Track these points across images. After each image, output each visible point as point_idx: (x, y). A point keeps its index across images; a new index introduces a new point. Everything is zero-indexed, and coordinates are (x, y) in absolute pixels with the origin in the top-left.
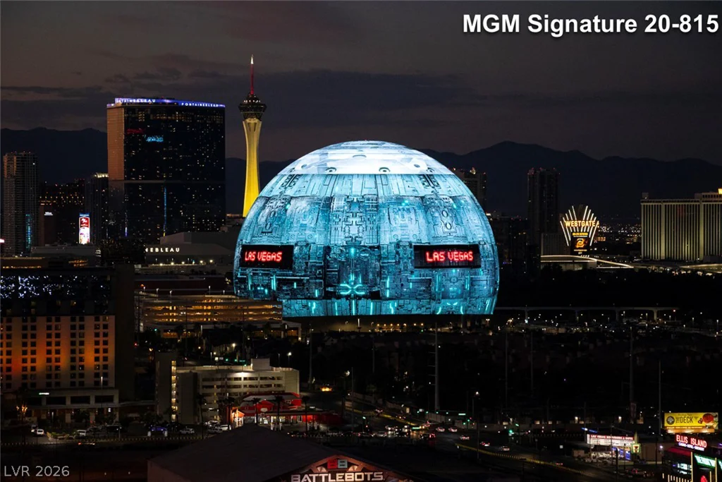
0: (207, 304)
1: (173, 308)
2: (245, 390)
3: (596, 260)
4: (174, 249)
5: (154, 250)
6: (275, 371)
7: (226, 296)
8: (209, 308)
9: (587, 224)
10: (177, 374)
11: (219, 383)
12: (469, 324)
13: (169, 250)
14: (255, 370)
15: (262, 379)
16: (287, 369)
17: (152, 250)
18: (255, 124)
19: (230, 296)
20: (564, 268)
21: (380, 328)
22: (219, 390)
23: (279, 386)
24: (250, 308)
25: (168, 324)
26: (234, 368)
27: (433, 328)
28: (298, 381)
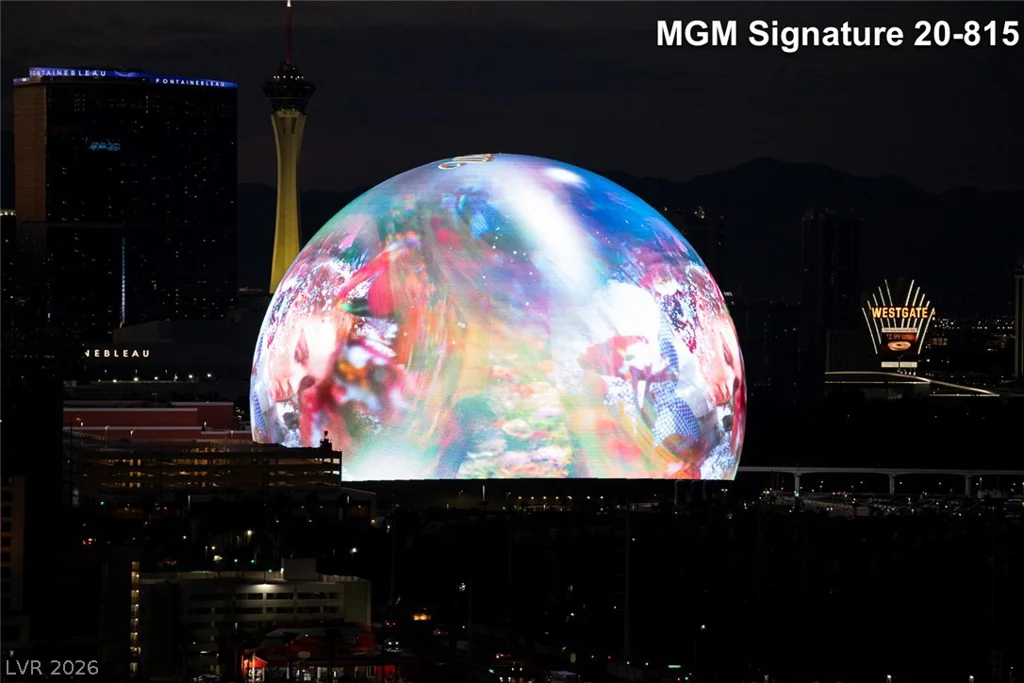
0: (200, 456)
1: (135, 462)
2: (270, 617)
3: (929, 381)
4: (140, 353)
5: (102, 353)
6: (325, 582)
7: (237, 441)
8: (205, 462)
9: (913, 314)
10: (140, 586)
11: (220, 604)
12: (688, 500)
13: (130, 353)
14: (289, 580)
15: (301, 596)
16: (349, 579)
17: (97, 353)
18: (294, 120)
19: (243, 441)
20: (867, 393)
21: (523, 504)
22: (221, 617)
23: (333, 609)
24: (280, 463)
25: (126, 492)
26: (249, 575)
27: (621, 504)
28: (369, 597)
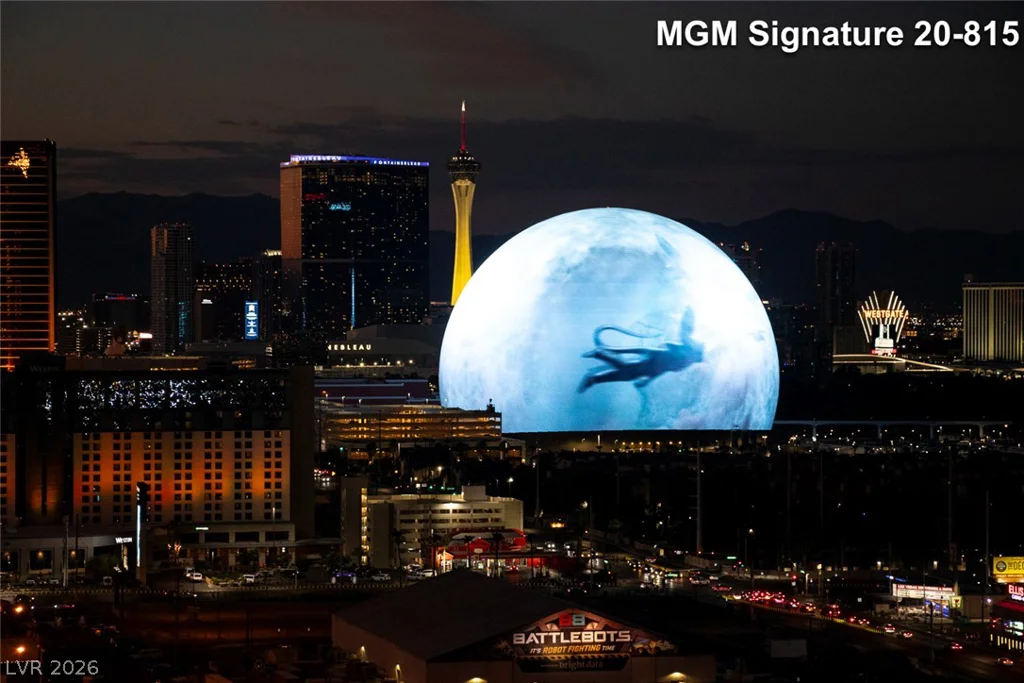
0: (406, 417)
1: (363, 421)
2: (455, 525)
3: (904, 361)
4: (365, 347)
5: (339, 347)
6: (492, 502)
7: (430, 406)
8: (409, 421)
9: (893, 314)
10: (369, 505)
11: (421, 517)
12: (740, 443)
13: (358, 347)
14: (467, 501)
15: (475, 511)
16: (508, 499)
17: (336, 347)
18: (467, 187)
19: (435, 406)
20: (863, 370)
21: (627, 448)
22: (422, 525)
23: (497, 520)
24: (460, 421)
25: (357, 441)
26: (441, 497)
27: (694, 447)
28: (522, 514)
